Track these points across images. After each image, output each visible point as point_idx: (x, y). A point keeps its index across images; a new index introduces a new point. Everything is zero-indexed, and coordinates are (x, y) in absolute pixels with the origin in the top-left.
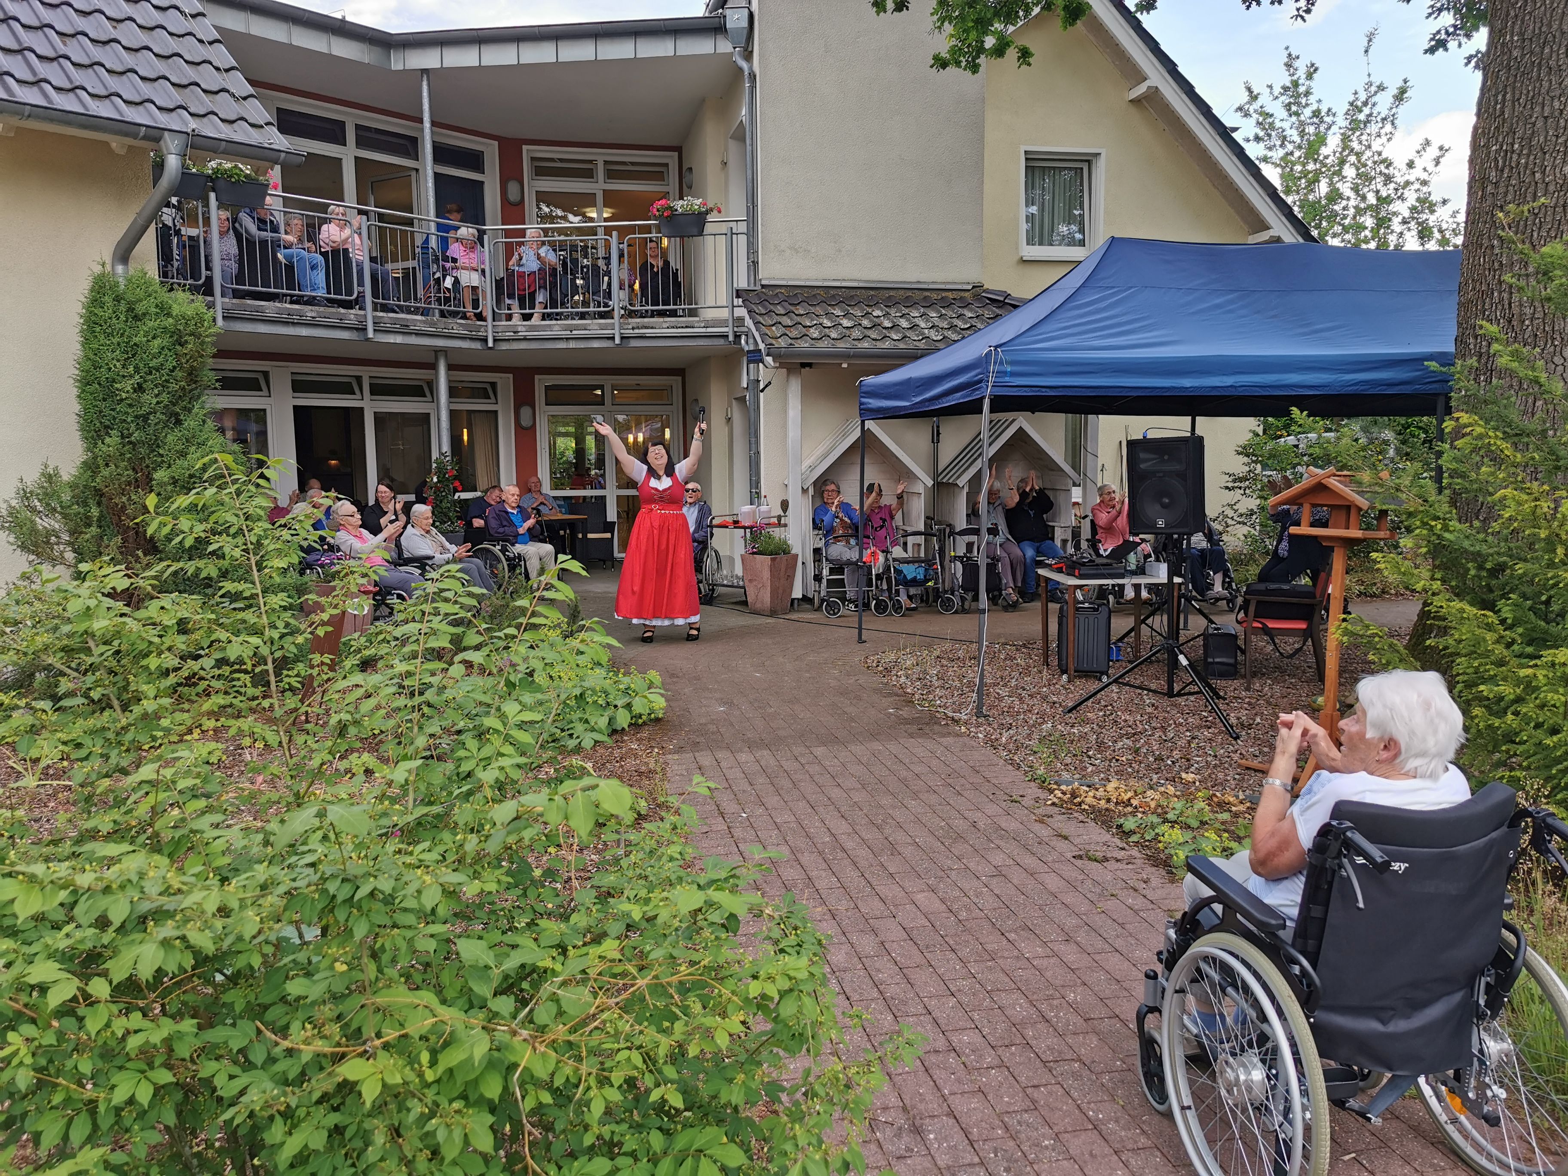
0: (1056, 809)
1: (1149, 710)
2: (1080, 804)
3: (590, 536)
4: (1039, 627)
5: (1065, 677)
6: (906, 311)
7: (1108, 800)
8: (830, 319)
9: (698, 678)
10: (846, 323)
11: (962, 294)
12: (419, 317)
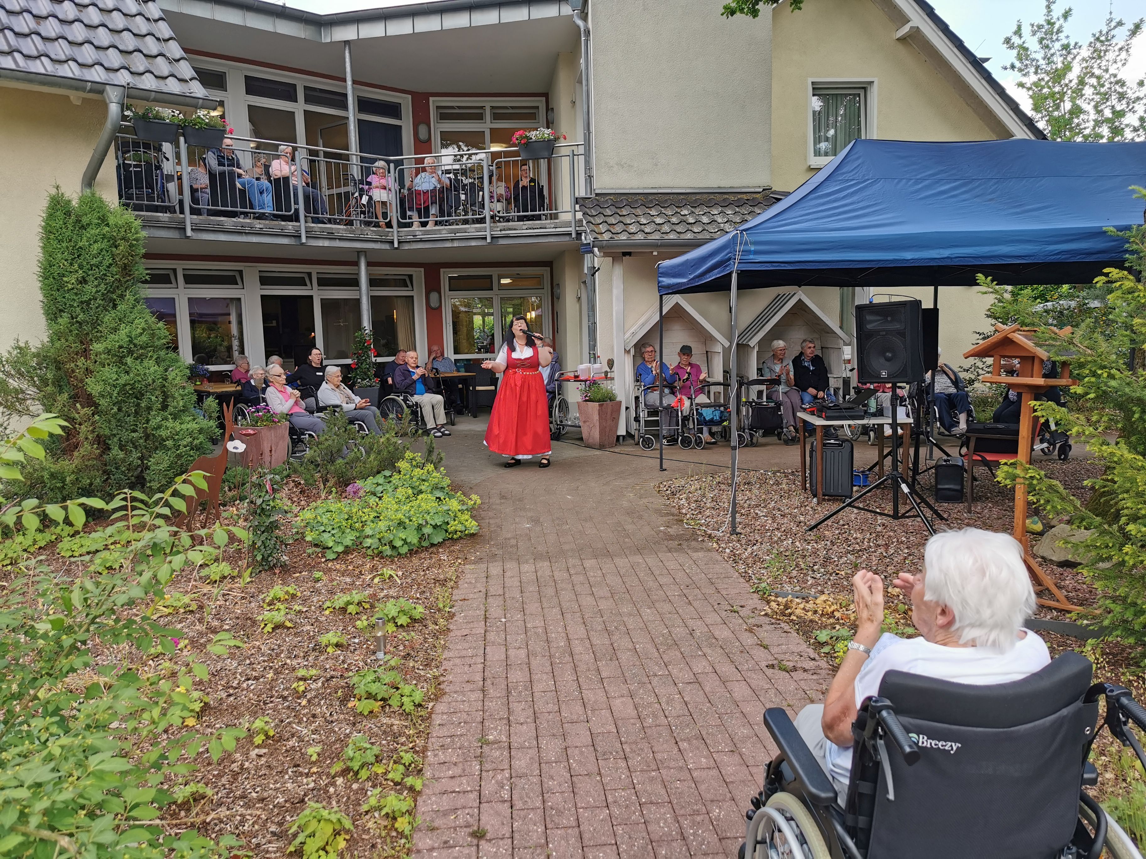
0: (767, 619)
1: (879, 529)
2: (790, 614)
3: (479, 388)
4: (799, 459)
5: (815, 500)
6: (708, 210)
7: (815, 612)
8: (646, 218)
9: (521, 500)
10: (658, 220)
11: (755, 196)
12: (342, 227)
